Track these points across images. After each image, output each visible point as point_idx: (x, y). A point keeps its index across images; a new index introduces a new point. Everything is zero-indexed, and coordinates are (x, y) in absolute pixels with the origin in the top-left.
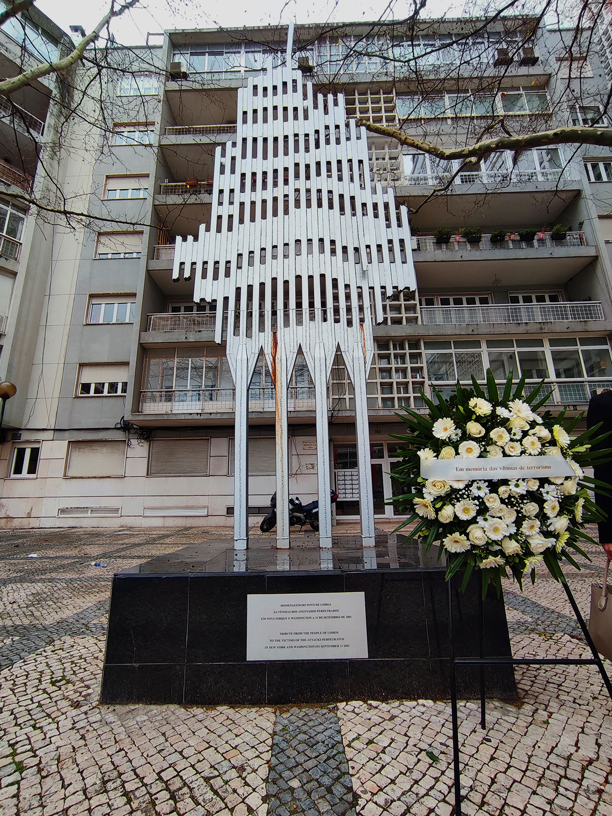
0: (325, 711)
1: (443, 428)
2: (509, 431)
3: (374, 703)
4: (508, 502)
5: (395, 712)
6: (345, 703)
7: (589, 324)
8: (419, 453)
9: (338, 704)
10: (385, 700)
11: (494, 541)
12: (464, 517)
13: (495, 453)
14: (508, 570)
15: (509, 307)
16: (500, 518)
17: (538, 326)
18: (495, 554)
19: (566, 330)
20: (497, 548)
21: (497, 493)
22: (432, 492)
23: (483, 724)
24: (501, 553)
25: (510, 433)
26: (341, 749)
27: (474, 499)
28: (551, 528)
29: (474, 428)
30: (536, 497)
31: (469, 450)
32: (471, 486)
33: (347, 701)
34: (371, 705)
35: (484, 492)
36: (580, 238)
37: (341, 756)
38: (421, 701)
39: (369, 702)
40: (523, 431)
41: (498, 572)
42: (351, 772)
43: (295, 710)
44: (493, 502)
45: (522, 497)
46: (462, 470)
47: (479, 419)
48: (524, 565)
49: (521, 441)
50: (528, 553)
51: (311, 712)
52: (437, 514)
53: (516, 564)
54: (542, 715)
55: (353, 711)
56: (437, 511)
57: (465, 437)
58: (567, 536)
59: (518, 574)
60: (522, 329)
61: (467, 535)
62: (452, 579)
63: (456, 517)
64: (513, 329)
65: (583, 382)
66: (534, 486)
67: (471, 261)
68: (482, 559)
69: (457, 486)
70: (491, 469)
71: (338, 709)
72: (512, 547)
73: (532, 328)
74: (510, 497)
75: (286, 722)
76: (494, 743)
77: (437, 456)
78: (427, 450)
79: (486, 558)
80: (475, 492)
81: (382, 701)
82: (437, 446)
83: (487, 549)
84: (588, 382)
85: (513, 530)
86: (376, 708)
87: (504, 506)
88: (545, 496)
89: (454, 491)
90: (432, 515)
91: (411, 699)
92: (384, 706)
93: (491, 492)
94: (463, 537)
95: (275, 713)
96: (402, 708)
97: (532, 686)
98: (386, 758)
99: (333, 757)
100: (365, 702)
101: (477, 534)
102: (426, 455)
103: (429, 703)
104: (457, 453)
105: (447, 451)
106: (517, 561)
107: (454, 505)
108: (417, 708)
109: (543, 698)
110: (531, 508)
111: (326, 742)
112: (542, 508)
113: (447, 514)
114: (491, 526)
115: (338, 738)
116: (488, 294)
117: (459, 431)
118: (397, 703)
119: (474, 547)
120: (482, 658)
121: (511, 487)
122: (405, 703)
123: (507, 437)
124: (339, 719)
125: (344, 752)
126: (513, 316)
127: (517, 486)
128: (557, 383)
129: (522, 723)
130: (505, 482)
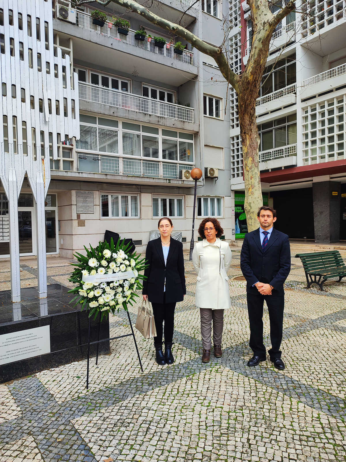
0: (30, 378)
1: (93, 262)
2: (116, 263)
3: (52, 369)
4: (113, 288)
5: (62, 370)
6: (39, 373)
7: (186, 124)
8: (82, 271)
9: (36, 374)
10: (57, 367)
11: (107, 302)
12: (97, 295)
13: (110, 271)
14: (111, 310)
15: (141, 99)
16: (110, 294)
17: (157, 119)
18: (107, 306)
19: (172, 126)
20: (107, 304)
21: (109, 286)
22: (86, 287)
23: (96, 364)
24: (109, 305)
25: (116, 264)
26: (43, 386)
27: (101, 289)
28: (125, 295)
29: (104, 263)
30: (122, 286)
31: (101, 271)
32: (101, 284)
33: (40, 372)
34: (51, 370)
35: (104, 286)
36: (191, 57)
37: (43, 388)
38: (72, 363)
39: (50, 369)
40: (120, 263)
41: (107, 312)
42: (49, 390)
43: (16, 382)
44: (108, 289)
45: (118, 286)
46: (98, 279)
47: (106, 259)
48: (116, 308)
49: (119, 267)
50: (117, 304)
51: (24, 380)
52: (88, 295)
53: (113, 309)
54: (118, 355)
55: (44, 374)
56: (88, 294)
57: (101, 266)
58: (130, 296)
59: (113, 311)
60: (147, 119)
61: (98, 301)
62: (90, 317)
63: (94, 295)
64: (141, 118)
65: (176, 164)
66: (121, 282)
67: (118, 50)
68: (102, 308)
69: (96, 285)
70: (108, 278)
71: (36, 376)
72: (112, 303)
73: (153, 120)
74: (113, 287)
75: (13, 386)
76: (100, 368)
77: (89, 273)
78: (85, 270)
79: (103, 308)
80: (102, 286)
81: (56, 368)
82: (90, 269)
83: (104, 305)
84: (180, 164)
85: (113, 297)
86: (54, 370)
87: (111, 290)
88: (125, 285)
89: (94, 286)
90: (86, 295)
91: (68, 364)
92: (57, 369)
93: (107, 286)
94: (96, 302)
95: (6, 385)
96: (65, 367)
97: (116, 347)
98: (61, 383)
99: (40, 389)
100: (48, 370)
101: (101, 301)
102: (85, 272)
103: (76, 363)
104: (97, 272)
105: (93, 272)
106: (113, 307)
107: (94, 291)
108: (71, 366)
109: (119, 350)
110: (120, 289)
111: (35, 386)
112: (123, 289)
113: (91, 295)
114: (106, 297)
115: (40, 383)
116: (128, 80)
117: (99, 263)
118: (63, 366)
119: (100, 305)
120: (98, 341)
121: (114, 284)
122: (66, 365)
123: (115, 265)
124: (38, 378)
125: (44, 386)
126: (142, 107)
127: (116, 283)
128: (163, 162)
129: (110, 360)
130: (112, 282)
